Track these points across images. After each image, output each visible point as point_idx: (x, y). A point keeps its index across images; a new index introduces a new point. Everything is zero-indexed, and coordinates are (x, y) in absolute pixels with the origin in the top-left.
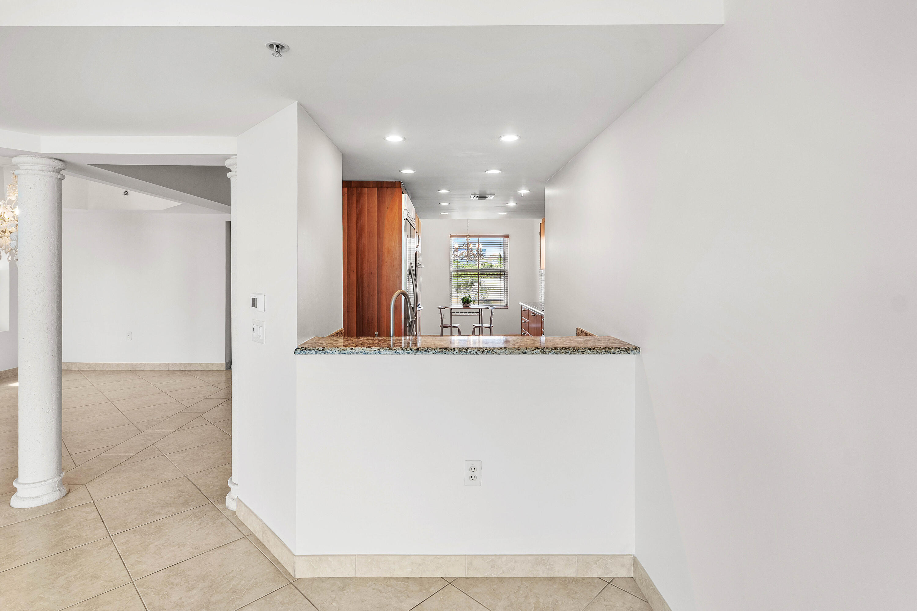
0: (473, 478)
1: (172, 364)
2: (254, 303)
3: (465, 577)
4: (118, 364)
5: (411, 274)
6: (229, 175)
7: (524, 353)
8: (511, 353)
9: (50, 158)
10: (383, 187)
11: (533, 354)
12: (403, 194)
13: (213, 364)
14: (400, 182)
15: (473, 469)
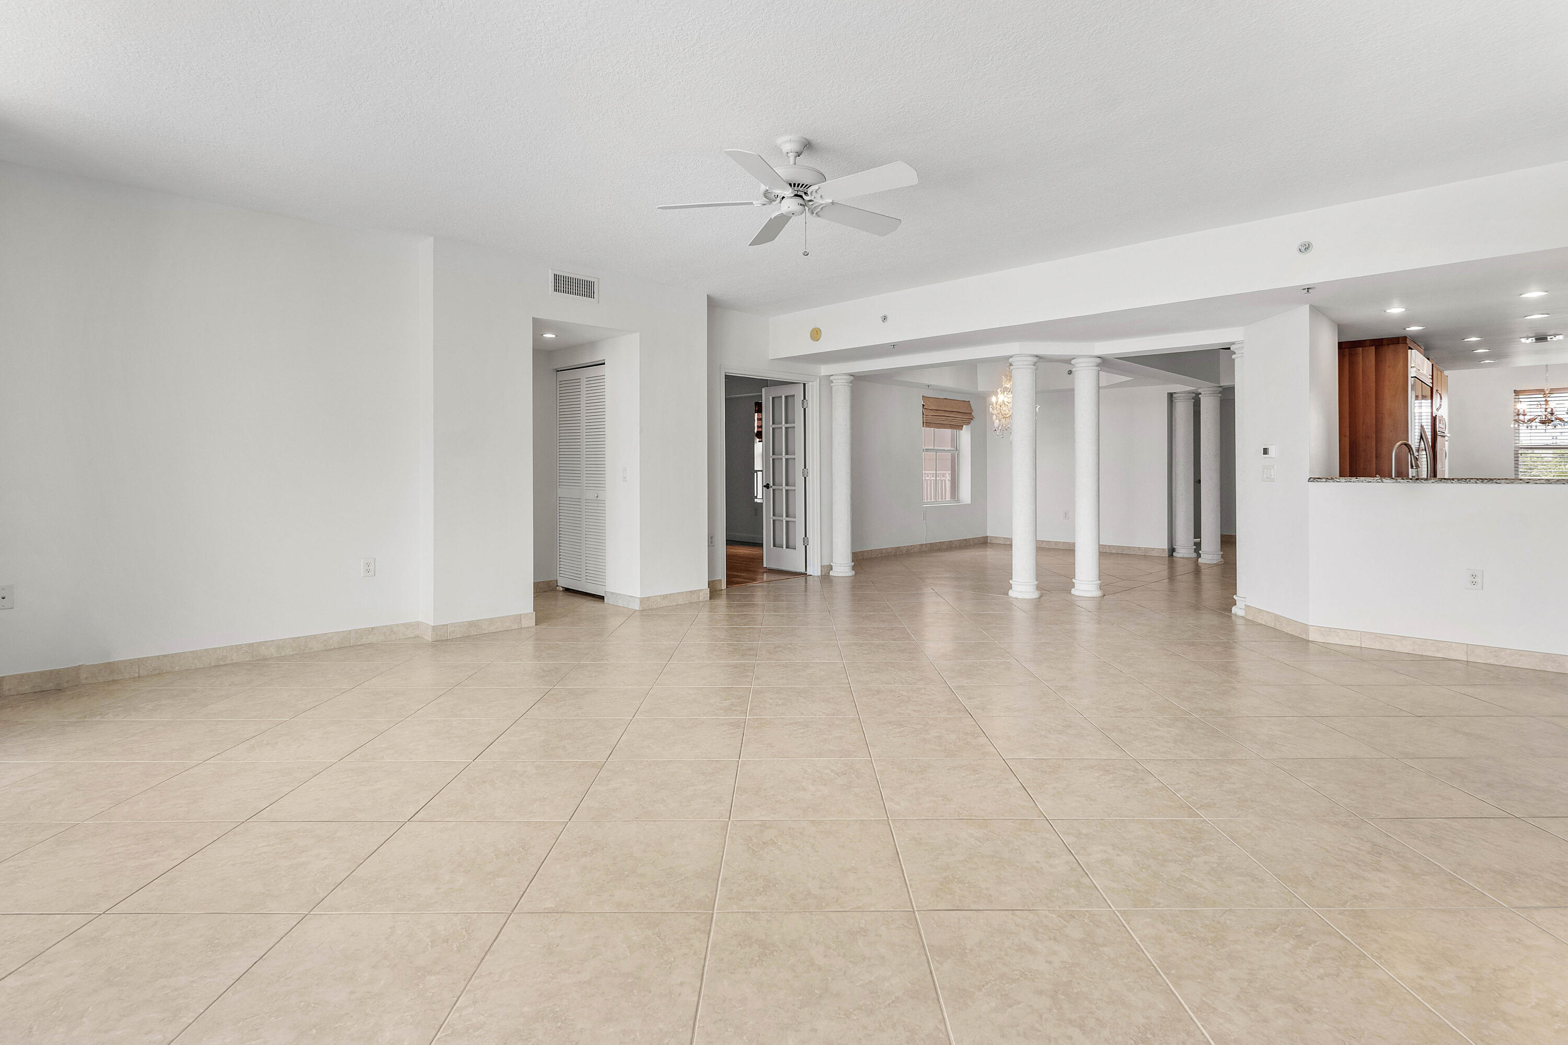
0: (1474, 583)
1: (1110, 546)
2: (1266, 451)
3: (1466, 660)
4: (1057, 543)
5: (1423, 440)
6: (1233, 357)
7: (1527, 483)
8: (1512, 483)
9: (1094, 357)
10: (1383, 345)
11: (1536, 483)
12: (1409, 351)
13: (1153, 549)
14: (1406, 337)
15: (1474, 576)
